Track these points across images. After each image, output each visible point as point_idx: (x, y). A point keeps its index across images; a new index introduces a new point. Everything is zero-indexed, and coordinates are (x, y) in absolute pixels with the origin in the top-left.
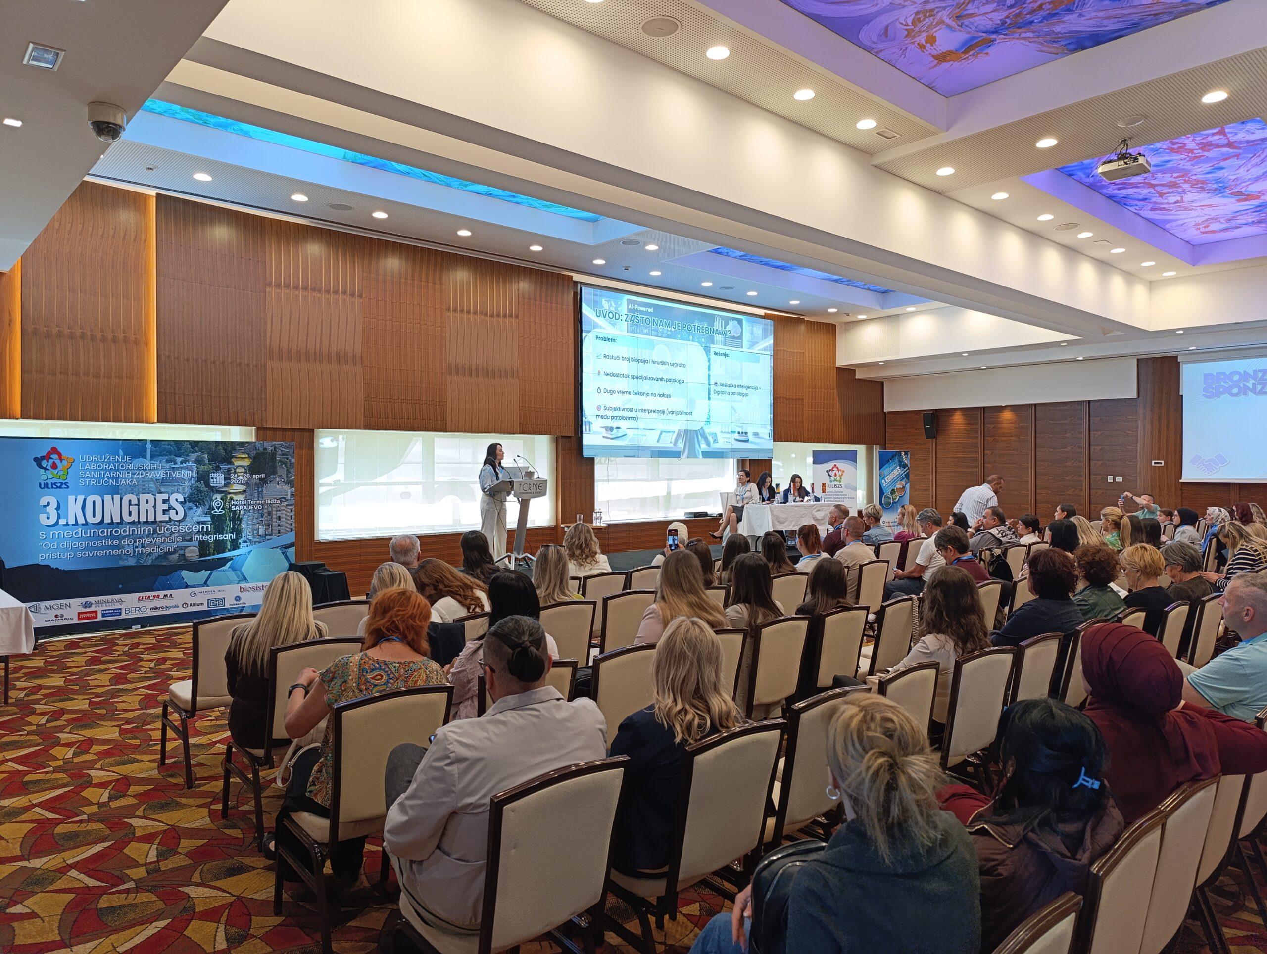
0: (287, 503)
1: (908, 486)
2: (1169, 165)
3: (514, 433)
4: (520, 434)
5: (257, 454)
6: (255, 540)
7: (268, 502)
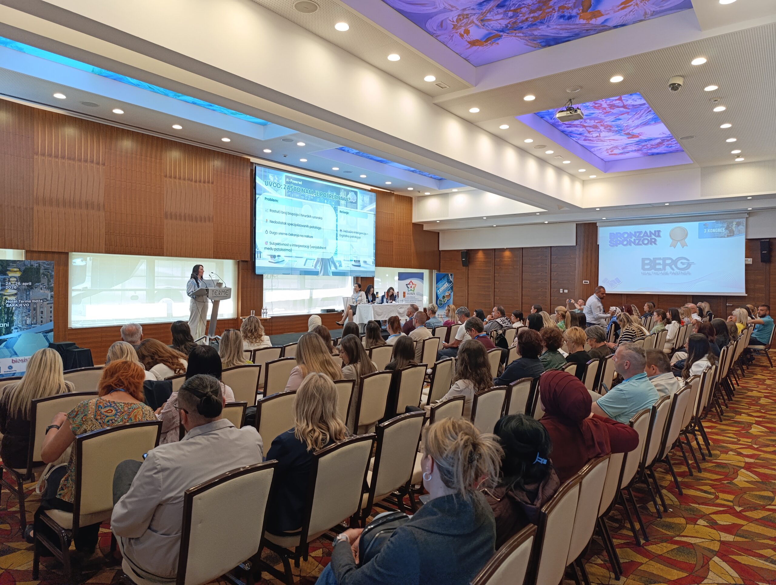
0: (48, 302)
1: (452, 294)
2: (593, 116)
3: (209, 258)
4: (214, 258)
5: (26, 269)
6: (23, 327)
7: (33, 301)
